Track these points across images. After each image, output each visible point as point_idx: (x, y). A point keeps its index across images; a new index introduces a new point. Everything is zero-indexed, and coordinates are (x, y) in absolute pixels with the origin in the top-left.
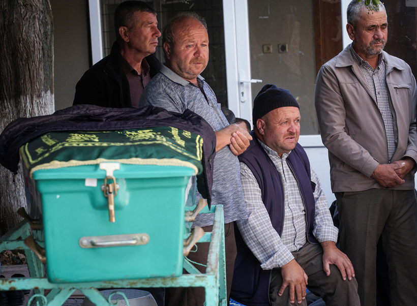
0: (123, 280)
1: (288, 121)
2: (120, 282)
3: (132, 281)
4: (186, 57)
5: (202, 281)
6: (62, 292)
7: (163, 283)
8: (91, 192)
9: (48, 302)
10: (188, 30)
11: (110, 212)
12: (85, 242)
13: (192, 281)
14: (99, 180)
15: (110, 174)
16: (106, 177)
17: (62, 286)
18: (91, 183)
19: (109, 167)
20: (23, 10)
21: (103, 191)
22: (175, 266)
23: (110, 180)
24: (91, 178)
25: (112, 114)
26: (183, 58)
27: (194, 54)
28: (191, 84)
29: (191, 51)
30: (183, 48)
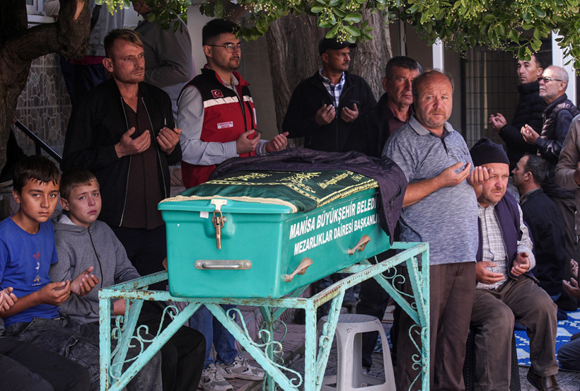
0: (239, 298)
1: (496, 176)
2: (236, 300)
3: (245, 300)
4: (426, 108)
5: (303, 304)
6: (190, 304)
7: (270, 303)
8: (204, 222)
9: (180, 312)
10: (429, 84)
11: (217, 240)
12: (199, 264)
13: (295, 303)
14: (210, 213)
15: (218, 208)
16: (215, 210)
17: (190, 300)
18: (205, 215)
19: (219, 202)
20: (362, 58)
21: (213, 222)
22: (272, 290)
23: (218, 214)
24: (204, 211)
25: (320, 157)
26: (423, 108)
27: (434, 106)
28: (432, 134)
29: (431, 103)
30: (423, 100)
